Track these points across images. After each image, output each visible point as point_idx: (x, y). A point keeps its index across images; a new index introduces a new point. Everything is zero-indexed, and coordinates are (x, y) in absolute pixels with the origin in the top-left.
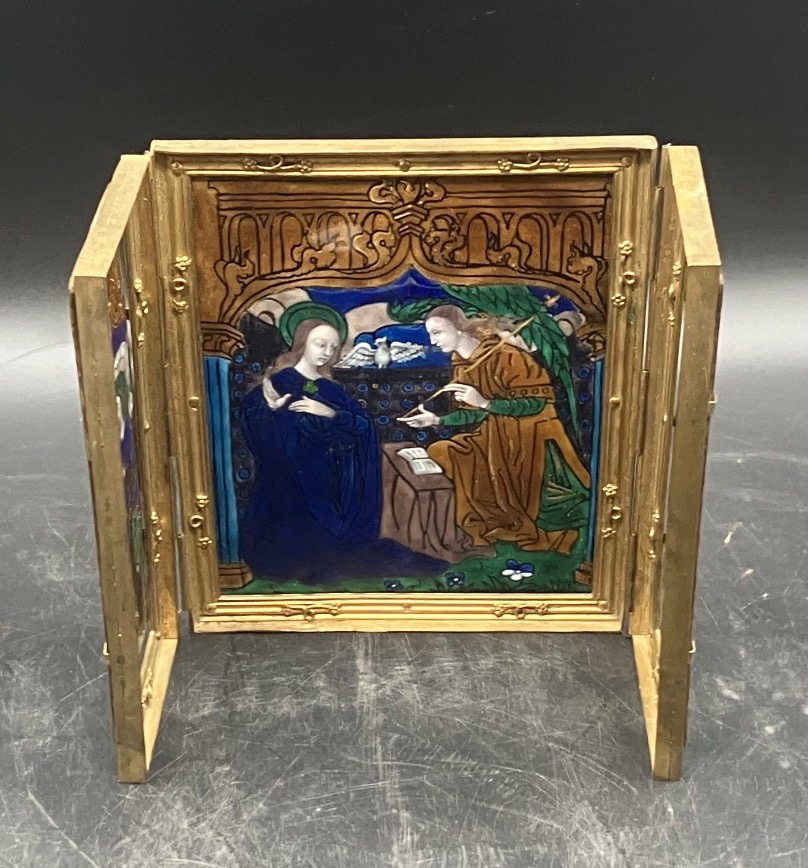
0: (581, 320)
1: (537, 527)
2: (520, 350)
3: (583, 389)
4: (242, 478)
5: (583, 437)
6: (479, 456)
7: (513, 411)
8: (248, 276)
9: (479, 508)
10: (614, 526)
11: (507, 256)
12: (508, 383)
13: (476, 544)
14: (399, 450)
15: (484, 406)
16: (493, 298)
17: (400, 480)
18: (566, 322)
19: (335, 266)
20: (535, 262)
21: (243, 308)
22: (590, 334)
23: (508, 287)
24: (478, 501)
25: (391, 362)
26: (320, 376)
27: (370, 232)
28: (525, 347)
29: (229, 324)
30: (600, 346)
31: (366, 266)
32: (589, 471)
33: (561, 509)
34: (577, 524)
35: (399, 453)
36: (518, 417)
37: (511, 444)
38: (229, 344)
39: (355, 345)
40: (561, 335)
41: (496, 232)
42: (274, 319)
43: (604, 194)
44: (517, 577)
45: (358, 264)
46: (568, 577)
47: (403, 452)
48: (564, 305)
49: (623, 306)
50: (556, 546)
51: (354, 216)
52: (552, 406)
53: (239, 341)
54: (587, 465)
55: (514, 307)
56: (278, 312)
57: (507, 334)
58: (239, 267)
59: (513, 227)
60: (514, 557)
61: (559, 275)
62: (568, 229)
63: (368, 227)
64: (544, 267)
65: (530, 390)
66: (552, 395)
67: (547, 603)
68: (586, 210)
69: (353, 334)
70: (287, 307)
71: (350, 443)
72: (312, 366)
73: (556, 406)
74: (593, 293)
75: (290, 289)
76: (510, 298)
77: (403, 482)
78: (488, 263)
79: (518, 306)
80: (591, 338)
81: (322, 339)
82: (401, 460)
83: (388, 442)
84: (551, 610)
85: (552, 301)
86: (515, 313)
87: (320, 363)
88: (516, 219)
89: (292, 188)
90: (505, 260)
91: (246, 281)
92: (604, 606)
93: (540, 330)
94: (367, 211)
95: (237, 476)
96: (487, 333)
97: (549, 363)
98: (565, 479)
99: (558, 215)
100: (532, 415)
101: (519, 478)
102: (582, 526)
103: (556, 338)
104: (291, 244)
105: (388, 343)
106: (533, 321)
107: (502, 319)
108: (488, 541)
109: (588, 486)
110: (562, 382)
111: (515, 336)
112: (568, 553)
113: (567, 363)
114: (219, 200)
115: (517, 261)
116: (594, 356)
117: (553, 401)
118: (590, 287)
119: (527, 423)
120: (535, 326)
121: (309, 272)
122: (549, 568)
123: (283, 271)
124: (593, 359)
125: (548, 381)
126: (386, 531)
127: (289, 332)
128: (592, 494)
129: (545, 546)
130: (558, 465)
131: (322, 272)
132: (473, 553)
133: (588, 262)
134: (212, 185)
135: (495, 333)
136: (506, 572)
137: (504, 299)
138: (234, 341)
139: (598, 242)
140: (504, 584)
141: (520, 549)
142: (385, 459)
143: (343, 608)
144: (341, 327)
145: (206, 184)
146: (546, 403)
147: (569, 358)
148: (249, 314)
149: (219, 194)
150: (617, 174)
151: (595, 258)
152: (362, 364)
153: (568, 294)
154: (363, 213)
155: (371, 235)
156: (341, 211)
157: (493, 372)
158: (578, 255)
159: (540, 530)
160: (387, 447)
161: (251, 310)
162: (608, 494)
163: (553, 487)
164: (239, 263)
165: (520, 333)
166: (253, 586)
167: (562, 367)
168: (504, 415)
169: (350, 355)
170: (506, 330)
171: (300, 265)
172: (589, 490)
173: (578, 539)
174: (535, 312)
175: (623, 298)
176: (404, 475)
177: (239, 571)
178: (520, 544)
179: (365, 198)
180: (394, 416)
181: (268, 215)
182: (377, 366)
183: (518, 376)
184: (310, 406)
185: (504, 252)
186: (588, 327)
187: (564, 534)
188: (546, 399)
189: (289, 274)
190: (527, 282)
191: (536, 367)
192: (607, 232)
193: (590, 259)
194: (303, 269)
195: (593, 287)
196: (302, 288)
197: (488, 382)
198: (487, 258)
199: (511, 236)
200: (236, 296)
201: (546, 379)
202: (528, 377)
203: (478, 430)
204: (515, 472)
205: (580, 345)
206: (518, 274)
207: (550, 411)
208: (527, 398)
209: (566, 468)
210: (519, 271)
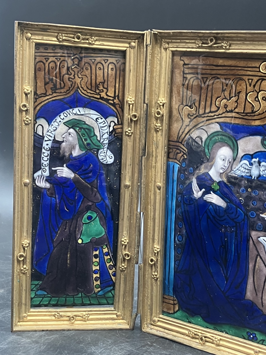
4: (178, 240)
8: (194, 114)
14: (259, 237)
17: (259, 258)
19: (236, 110)
21: (188, 134)
25: (260, 176)
26: (221, 180)
27: (258, 91)
29: (181, 143)
31: (253, 112)
35: (259, 239)
38: (180, 155)
39: (241, 161)
42: (202, 142)
45: (249, 110)
47: (261, 239)
51: (250, 81)
53: (184, 154)
56: (204, 137)
58: (190, 109)
63: (257, 88)
69: (241, 154)
70: (209, 134)
71: (233, 227)
72: (218, 172)
75: (212, 123)
77: (261, 261)
81: (224, 156)
82: (260, 244)
83: (253, 230)
87: (221, 171)
89: (221, 62)
91: (192, 118)
94: (258, 78)
95: (176, 239)
104: (216, 96)
105: (259, 163)
114: (184, 68)
121: (223, 113)
123: (211, 112)
126: (249, 294)
127: (208, 150)
131: (229, 114)
134: (182, 59)
138: (182, 153)
142: (251, 242)
143: (221, 342)
144: (235, 148)
145: (180, 57)
148: (191, 137)
149: (185, 64)
152: (244, 174)
154: (255, 79)
155: (258, 93)
156: (244, 77)
160: (254, 234)
161: (192, 135)
164: (190, 107)
166: (179, 314)
169: (237, 168)
171: (219, 108)
176: (261, 255)
177: (172, 302)
179: (258, 70)
180: (258, 213)
181: (207, 78)
182: (252, 177)
184: (214, 199)
189: (212, 114)
194: (220, 112)
196: (218, 123)
200: (187, 126)
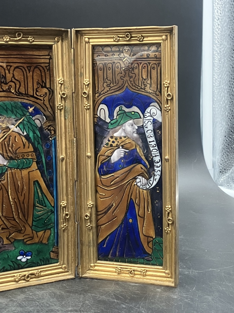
0: (44, 119)
1: (32, 230)
2: (20, 134)
3: (48, 153)
5: (50, 179)
6: (5, 191)
7: (19, 166)
9: (6, 221)
10: (67, 223)
11: (10, 87)
12: (16, 151)
13: (4, 243)
15: (5, 164)
16: (5, 108)
18: (38, 120)
20: (22, 90)
22: (49, 126)
23: (12, 103)
24: (5, 217)
28: (21, 133)
30: (53, 132)
32: (53, 197)
33: (42, 218)
34: (49, 227)
36: (21, 169)
37: (19, 183)
40: (37, 127)
41: (4, 74)
43: (48, 57)
44: (24, 260)
46: (48, 256)
48: (36, 112)
49: (62, 109)
50: (41, 239)
52: (35, 162)
54: (52, 194)
55: (15, 112)
57: (13, 126)
59: (11, 72)
60: (23, 249)
61: (33, 96)
62: (35, 74)
64: (27, 93)
65: (25, 154)
66: (35, 157)
67: (39, 270)
68: (42, 65)
73: (37, 163)
74: (48, 106)
76: (13, 108)
78: (2, 90)
79: (17, 112)
80: (49, 128)
84: (42, 274)
85: (31, 110)
86: (16, 115)
88: (12, 68)
90: (9, 89)
92: (65, 268)
93: (27, 124)
96: (4, 126)
97: (33, 141)
98: (43, 202)
99: (30, 67)
100: (27, 168)
101: (23, 203)
102: (51, 228)
103: (34, 128)
106: (23, 120)
107: (10, 119)
108: (10, 241)
109: (53, 206)
110: (39, 150)
111: (16, 127)
112: (47, 243)
113: (40, 141)
115: (14, 89)
116: (51, 137)
117: (36, 161)
118: (47, 103)
119: (25, 172)
120: (25, 122)
122: (39, 252)
124: (51, 139)
125: (33, 150)
128: (55, 209)
129: (36, 240)
130: (40, 194)
132: (3, 249)
133: (45, 90)
135: (8, 126)
136: (19, 258)
137: (10, 109)
139: (48, 81)
140: (19, 265)
141: (25, 244)
146: (33, 161)
147: (41, 138)
150: (53, 46)
151: (47, 88)
153: (38, 106)
157: (8, 145)
158: (40, 86)
159: (34, 231)
162: (63, 206)
163: (39, 207)
165: (18, 126)
167: (39, 143)
168: (15, 168)
170: (12, 125)
172: (54, 207)
173: (51, 234)
174: (24, 115)
175: (62, 105)
178: (25, 240)
183: (20, 147)
185: (9, 85)
186: (48, 122)
187: (45, 232)
188: (33, 159)
190: (20, 100)
191: (27, 143)
192: (52, 76)
193: (45, 89)
195: (48, 103)
197: (6, 151)
198: (1, 88)
199: (11, 77)
201: (31, 149)
202: (24, 148)
203: (3, 177)
204: (21, 199)
205: (45, 132)
206: (16, 96)
207: (34, 166)
208: (25, 159)
209: (44, 196)
210: (16, 94)
